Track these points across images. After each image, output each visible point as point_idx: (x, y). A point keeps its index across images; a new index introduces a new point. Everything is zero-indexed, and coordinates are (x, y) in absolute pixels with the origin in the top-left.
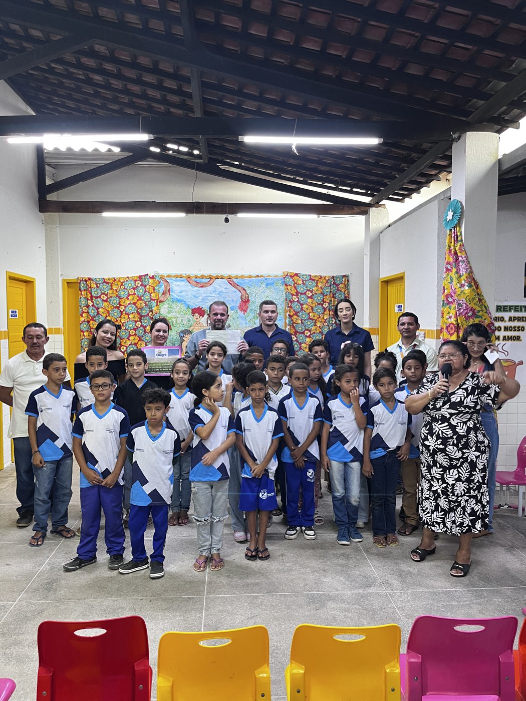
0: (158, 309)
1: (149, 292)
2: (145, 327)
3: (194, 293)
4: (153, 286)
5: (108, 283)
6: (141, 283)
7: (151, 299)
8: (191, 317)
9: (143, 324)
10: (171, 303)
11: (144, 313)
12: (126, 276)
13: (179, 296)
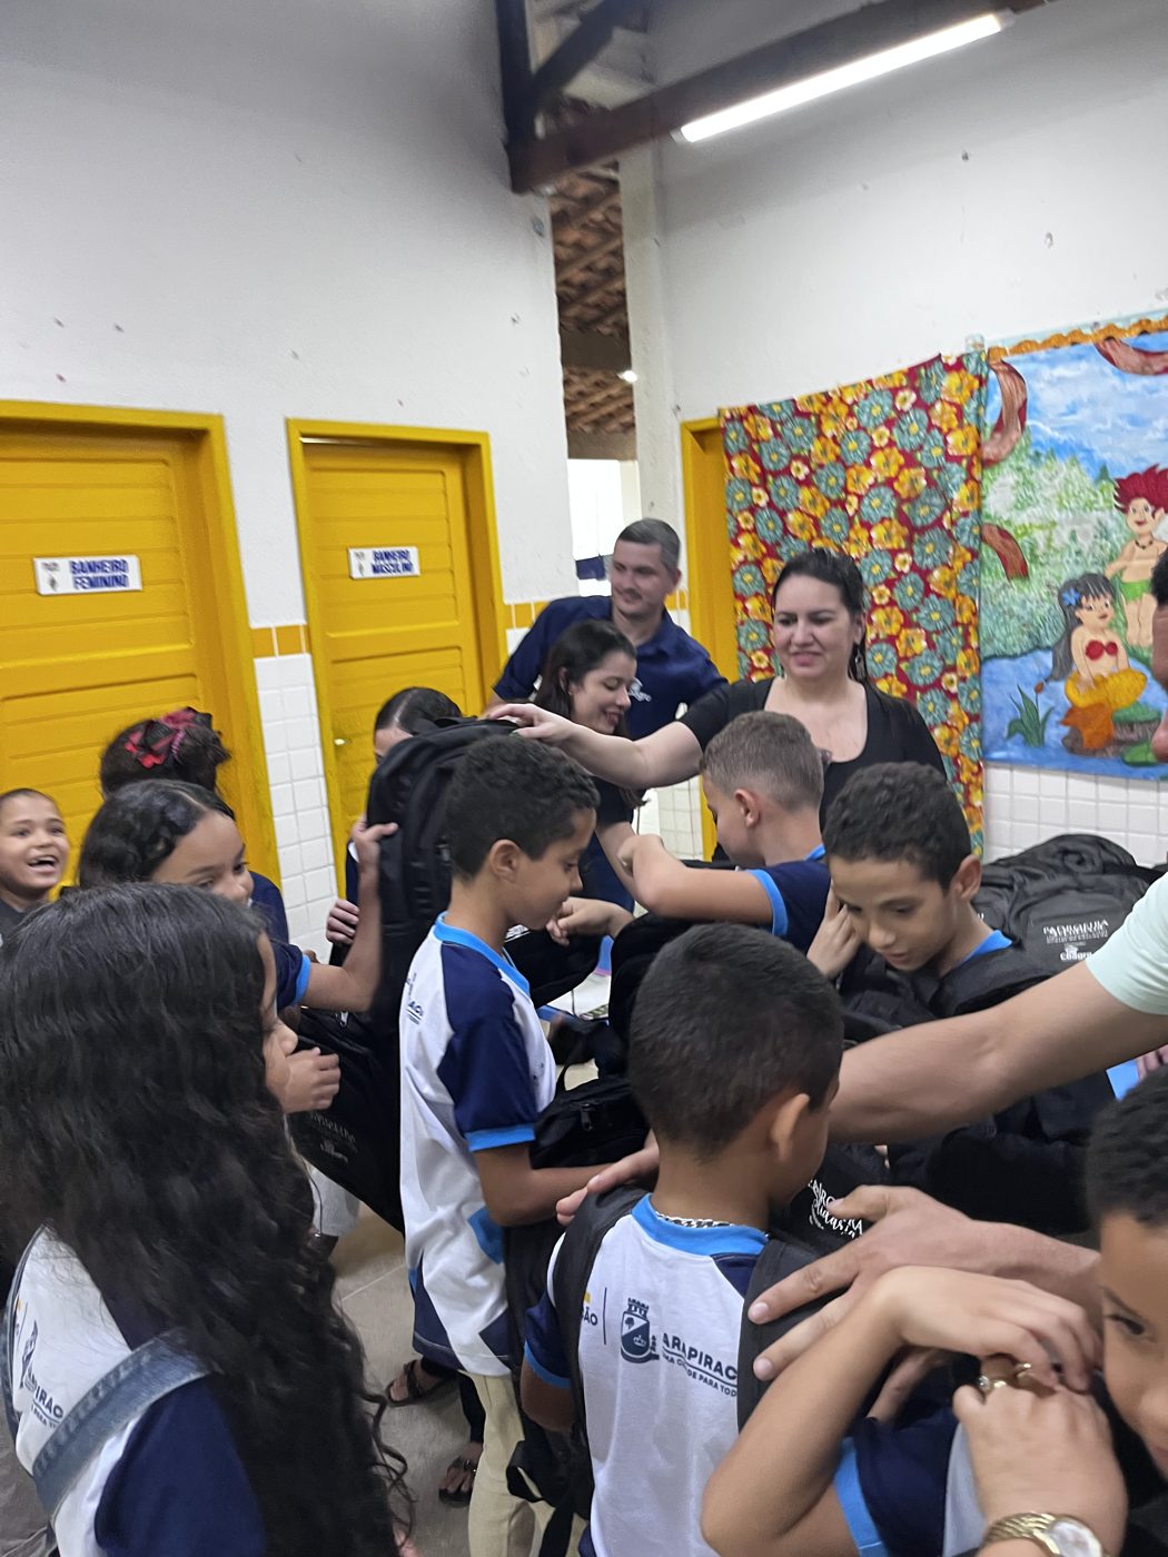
0: (977, 496)
1: (940, 430)
2: (924, 574)
3: (1131, 407)
4: (957, 400)
5: (807, 415)
6: (913, 397)
7: (948, 458)
8: (1111, 518)
9: (918, 559)
10: (1026, 464)
11: (922, 515)
12: (862, 378)
13: (1063, 429)
